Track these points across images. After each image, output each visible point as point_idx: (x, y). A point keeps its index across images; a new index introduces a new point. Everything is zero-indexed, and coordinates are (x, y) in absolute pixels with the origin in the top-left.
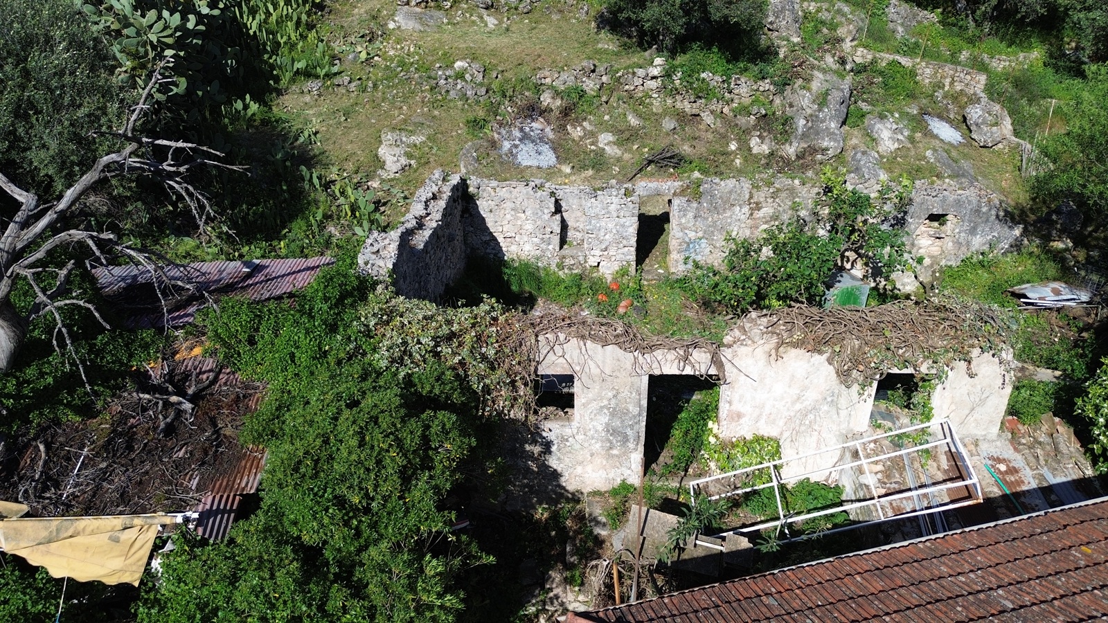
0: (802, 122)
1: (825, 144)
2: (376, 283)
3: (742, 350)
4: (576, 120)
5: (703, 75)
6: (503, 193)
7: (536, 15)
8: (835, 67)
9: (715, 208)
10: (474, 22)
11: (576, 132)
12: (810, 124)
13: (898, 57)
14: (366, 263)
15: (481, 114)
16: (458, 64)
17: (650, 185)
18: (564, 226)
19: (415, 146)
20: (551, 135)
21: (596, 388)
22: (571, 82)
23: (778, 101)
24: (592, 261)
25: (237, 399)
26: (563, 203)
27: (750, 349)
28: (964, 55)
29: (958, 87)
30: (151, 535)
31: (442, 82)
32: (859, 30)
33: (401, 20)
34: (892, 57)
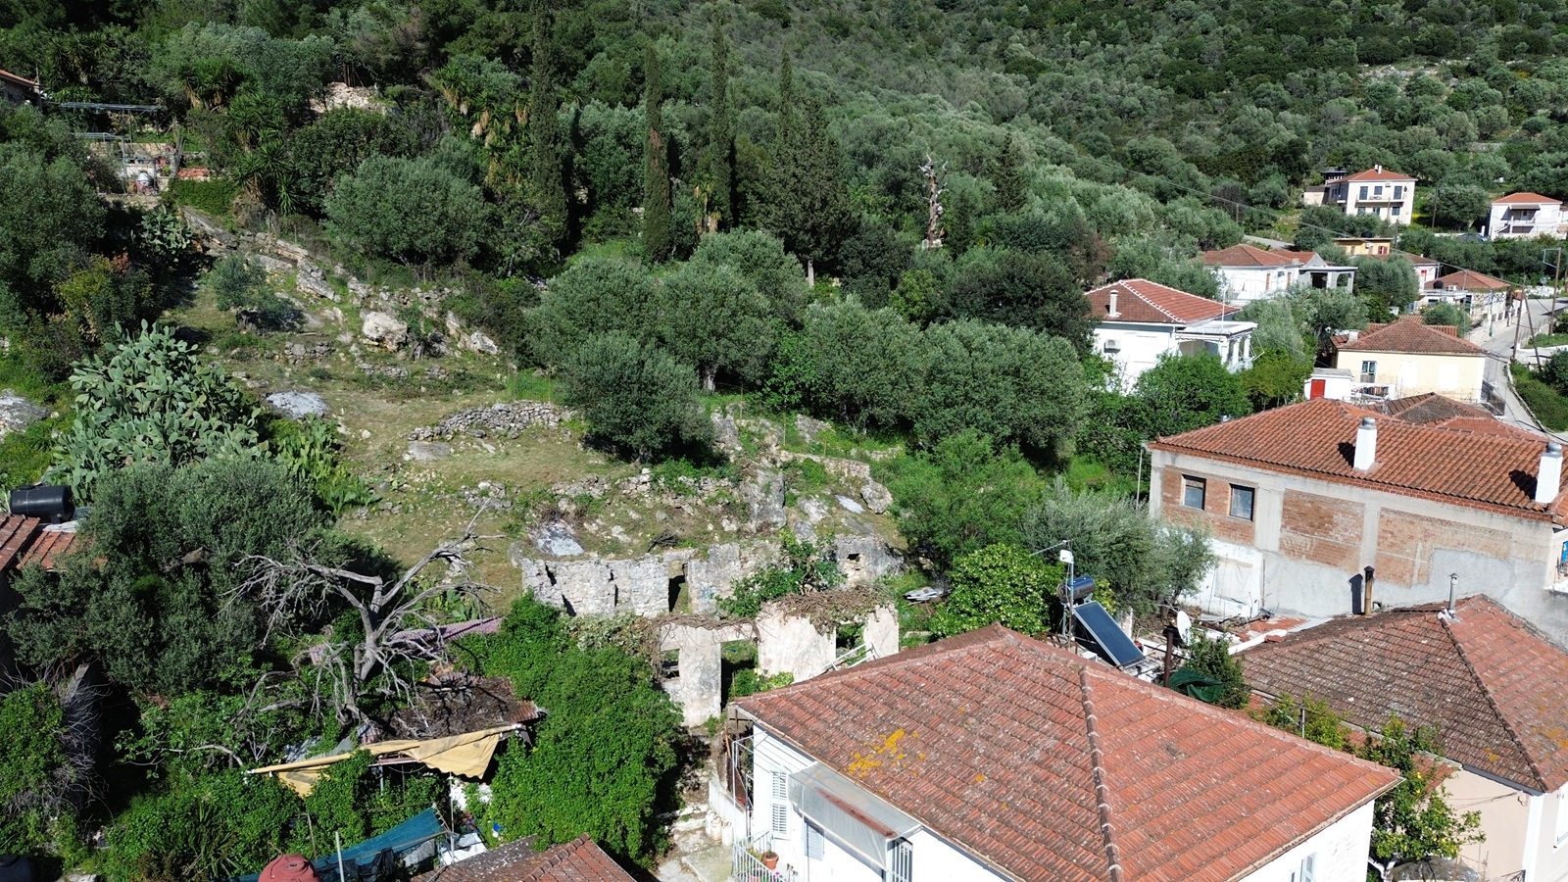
0: (756, 506)
1: (775, 520)
3: (767, 621)
4: (590, 518)
6: (574, 569)
8: (770, 466)
9: (719, 564)
10: (476, 449)
11: (592, 528)
12: (762, 507)
13: (810, 456)
15: (512, 521)
16: (482, 485)
18: (616, 589)
21: (693, 655)
22: (580, 491)
24: (639, 611)
25: (494, 687)
26: (615, 574)
27: (771, 620)
28: (853, 452)
29: (853, 474)
30: (495, 740)
32: (780, 438)
33: (415, 453)
34: (806, 456)
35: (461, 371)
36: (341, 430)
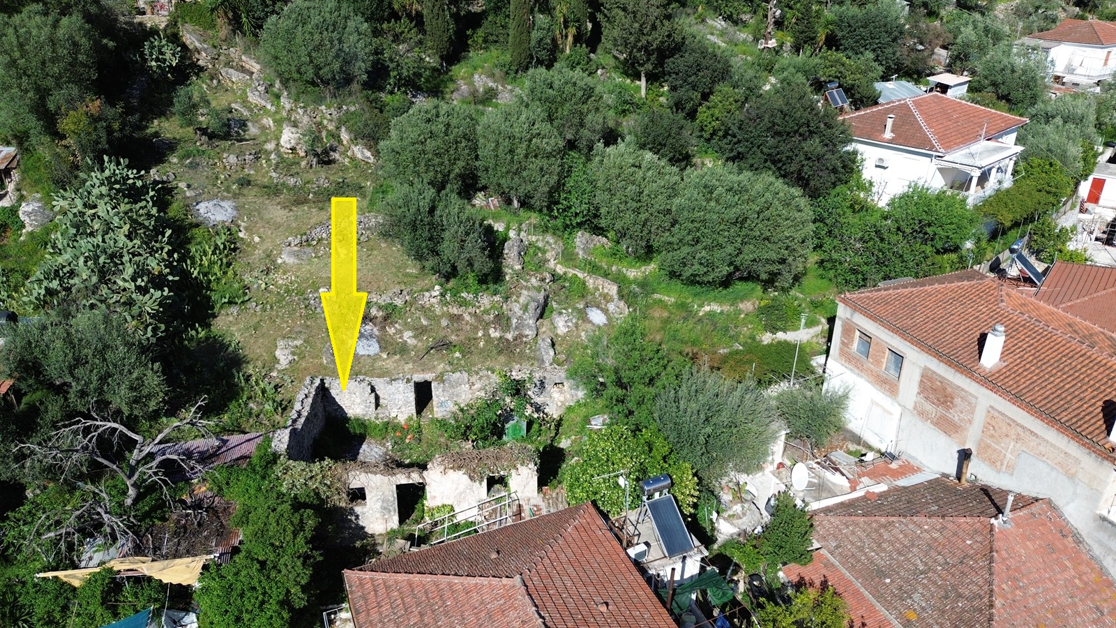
0: (515, 320)
1: (527, 332)
2: (280, 455)
3: (432, 472)
4: (391, 323)
7: (371, 243)
8: (537, 284)
9: (452, 386)
11: (391, 331)
12: (519, 322)
13: (577, 272)
14: (275, 446)
18: (377, 398)
19: (297, 346)
20: (377, 333)
21: (375, 491)
22: (389, 301)
23: (505, 307)
24: (393, 415)
25: (225, 510)
26: (376, 387)
28: (613, 270)
29: (606, 291)
30: (201, 564)
31: (312, 302)
32: (559, 254)
33: (285, 258)
34: (574, 272)
35: (341, 180)
36: (241, 235)
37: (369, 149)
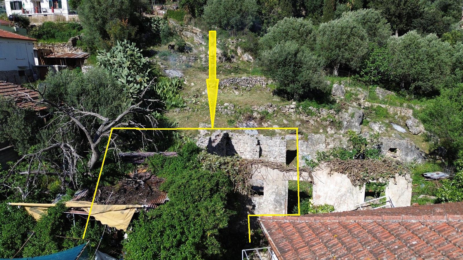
0: (345, 123)
1: (354, 130)
2: (202, 150)
3: (319, 172)
4: (265, 121)
5: (309, 108)
6: (240, 137)
7: (252, 91)
8: (357, 106)
9: (313, 144)
10: (231, 93)
11: (265, 125)
12: (348, 124)
13: (380, 105)
14: (199, 145)
15: (233, 119)
16: (226, 104)
17: (290, 136)
18: (261, 150)
20: (257, 125)
21: (271, 185)
22: (264, 109)
23: (337, 117)
25: (157, 182)
26: (260, 142)
27: (321, 172)
28: (405, 105)
30: (133, 212)
31: (220, 109)
32: (366, 96)
34: (378, 105)
35: (237, 67)
36: (185, 83)
37: (252, 55)
